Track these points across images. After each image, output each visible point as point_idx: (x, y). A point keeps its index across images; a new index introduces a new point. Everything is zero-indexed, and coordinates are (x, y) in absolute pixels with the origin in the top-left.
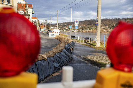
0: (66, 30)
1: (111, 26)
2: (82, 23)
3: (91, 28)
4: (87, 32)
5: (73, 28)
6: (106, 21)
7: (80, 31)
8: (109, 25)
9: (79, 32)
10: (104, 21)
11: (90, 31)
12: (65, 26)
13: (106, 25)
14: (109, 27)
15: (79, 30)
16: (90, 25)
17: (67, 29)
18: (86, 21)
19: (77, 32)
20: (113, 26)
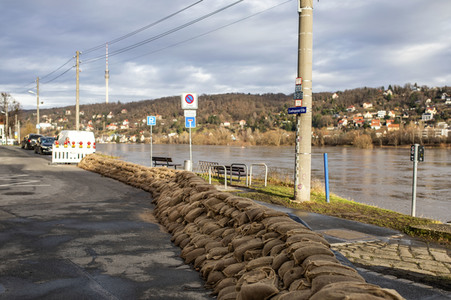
1: (257, 120)
3: (181, 128)
4: (167, 142)
5: (115, 128)
6: (238, 103)
7: (143, 138)
8: (247, 118)
9: (138, 141)
10: (230, 100)
11: (181, 139)
12: (83, 117)
13: (236, 118)
14: (248, 125)
15: (138, 136)
16: (181, 118)
18: (163, 100)
19: (132, 141)
20: (262, 120)
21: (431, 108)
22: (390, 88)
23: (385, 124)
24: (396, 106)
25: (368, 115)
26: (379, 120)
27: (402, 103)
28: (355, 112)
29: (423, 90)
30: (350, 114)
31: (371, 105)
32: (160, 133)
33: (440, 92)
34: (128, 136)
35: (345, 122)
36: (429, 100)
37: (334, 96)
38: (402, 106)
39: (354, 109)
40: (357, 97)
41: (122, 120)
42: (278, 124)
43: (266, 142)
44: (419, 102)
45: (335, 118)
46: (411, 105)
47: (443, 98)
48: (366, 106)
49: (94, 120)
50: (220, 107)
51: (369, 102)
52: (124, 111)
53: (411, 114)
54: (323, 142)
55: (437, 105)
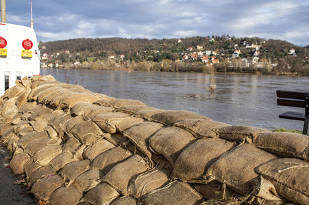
1: (131, 55)
2: (62, 47)
3: (83, 59)
4: (74, 68)
6: (119, 44)
7: (57, 65)
8: (125, 53)
9: (54, 67)
10: (114, 42)
11: (83, 66)
13: (118, 53)
14: (126, 58)
15: (54, 64)
16: (82, 52)
18: (70, 40)
19: (50, 67)
20: (134, 55)
21: (238, 50)
22: (213, 37)
23: (210, 59)
24: (217, 48)
25: (200, 53)
26: (207, 57)
27: (221, 46)
28: (192, 51)
29: (232, 39)
30: (189, 52)
31: (202, 47)
32: (68, 62)
33: (243, 40)
34: (47, 63)
35: (186, 58)
36: (236, 45)
37: (179, 41)
38: (220, 48)
39: (191, 49)
40: (193, 42)
41: (43, 53)
42: (145, 58)
43: (141, 69)
44: (231, 46)
45: (180, 55)
46: (226, 48)
47: (244, 44)
48: (199, 47)
50: (107, 46)
51: (200, 46)
52: (44, 48)
53: (226, 53)
54: (177, 69)
55: (241, 48)
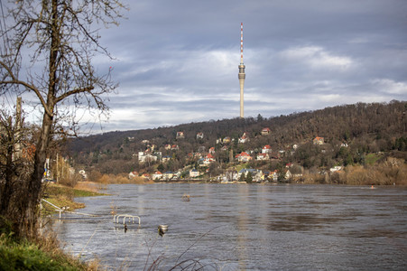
0: (204, 169)
2: (305, 128)
3: (352, 157)
5: (248, 158)
7: (288, 175)
9: (281, 180)
11: (349, 178)
12: (201, 142)
15: (282, 172)
17: (206, 162)
18: (328, 111)
19: (271, 181)
41: (261, 146)
49: (218, 147)
52: (265, 132)
